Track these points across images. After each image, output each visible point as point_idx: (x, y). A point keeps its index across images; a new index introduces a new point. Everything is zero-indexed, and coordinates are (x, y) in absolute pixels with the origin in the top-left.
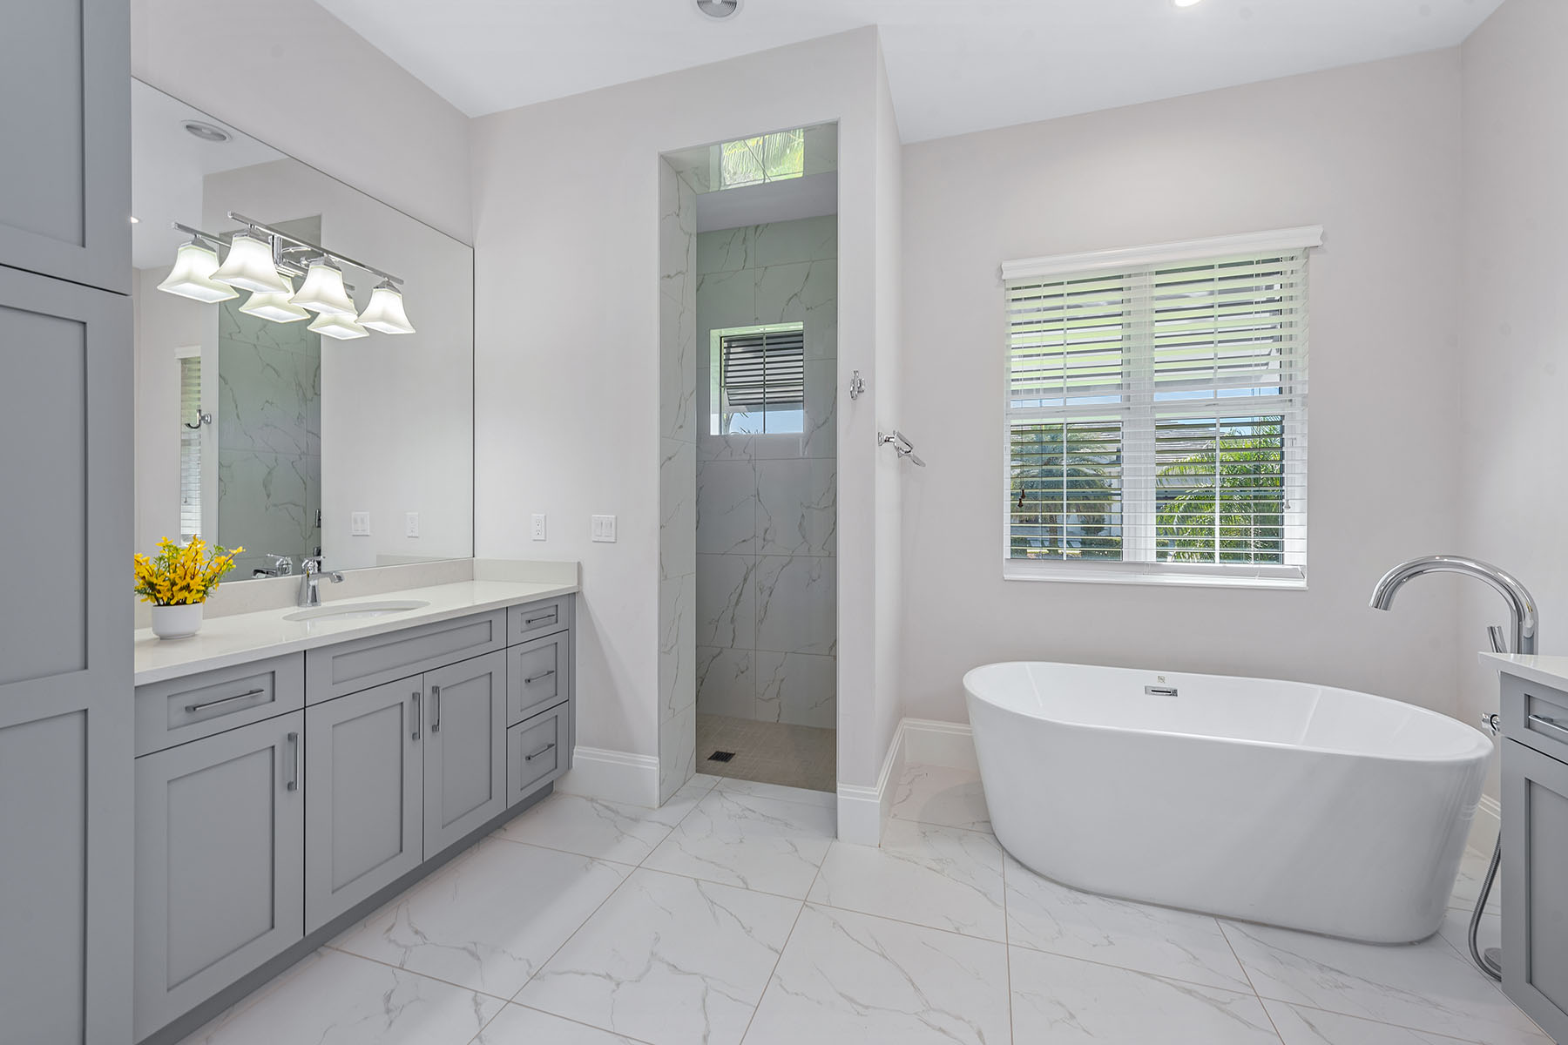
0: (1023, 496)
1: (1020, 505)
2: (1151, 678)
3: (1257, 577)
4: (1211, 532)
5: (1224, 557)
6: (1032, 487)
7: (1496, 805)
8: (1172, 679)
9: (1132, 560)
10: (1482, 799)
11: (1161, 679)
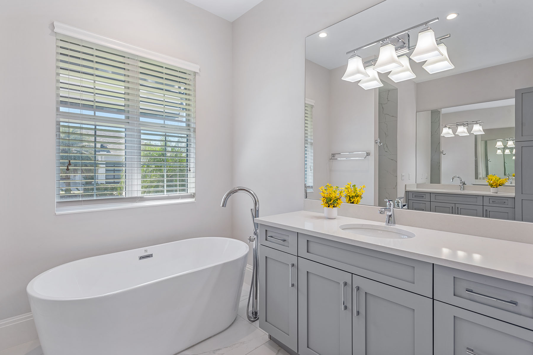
0: (70, 164)
1: (68, 169)
2: (141, 251)
3: (180, 199)
4: (163, 181)
5: (168, 191)
6: (75, 159)
7: (251, 267)
8: (150, 250)
9: (130, 196)
10: (247, 266)
11: (146, 251)
